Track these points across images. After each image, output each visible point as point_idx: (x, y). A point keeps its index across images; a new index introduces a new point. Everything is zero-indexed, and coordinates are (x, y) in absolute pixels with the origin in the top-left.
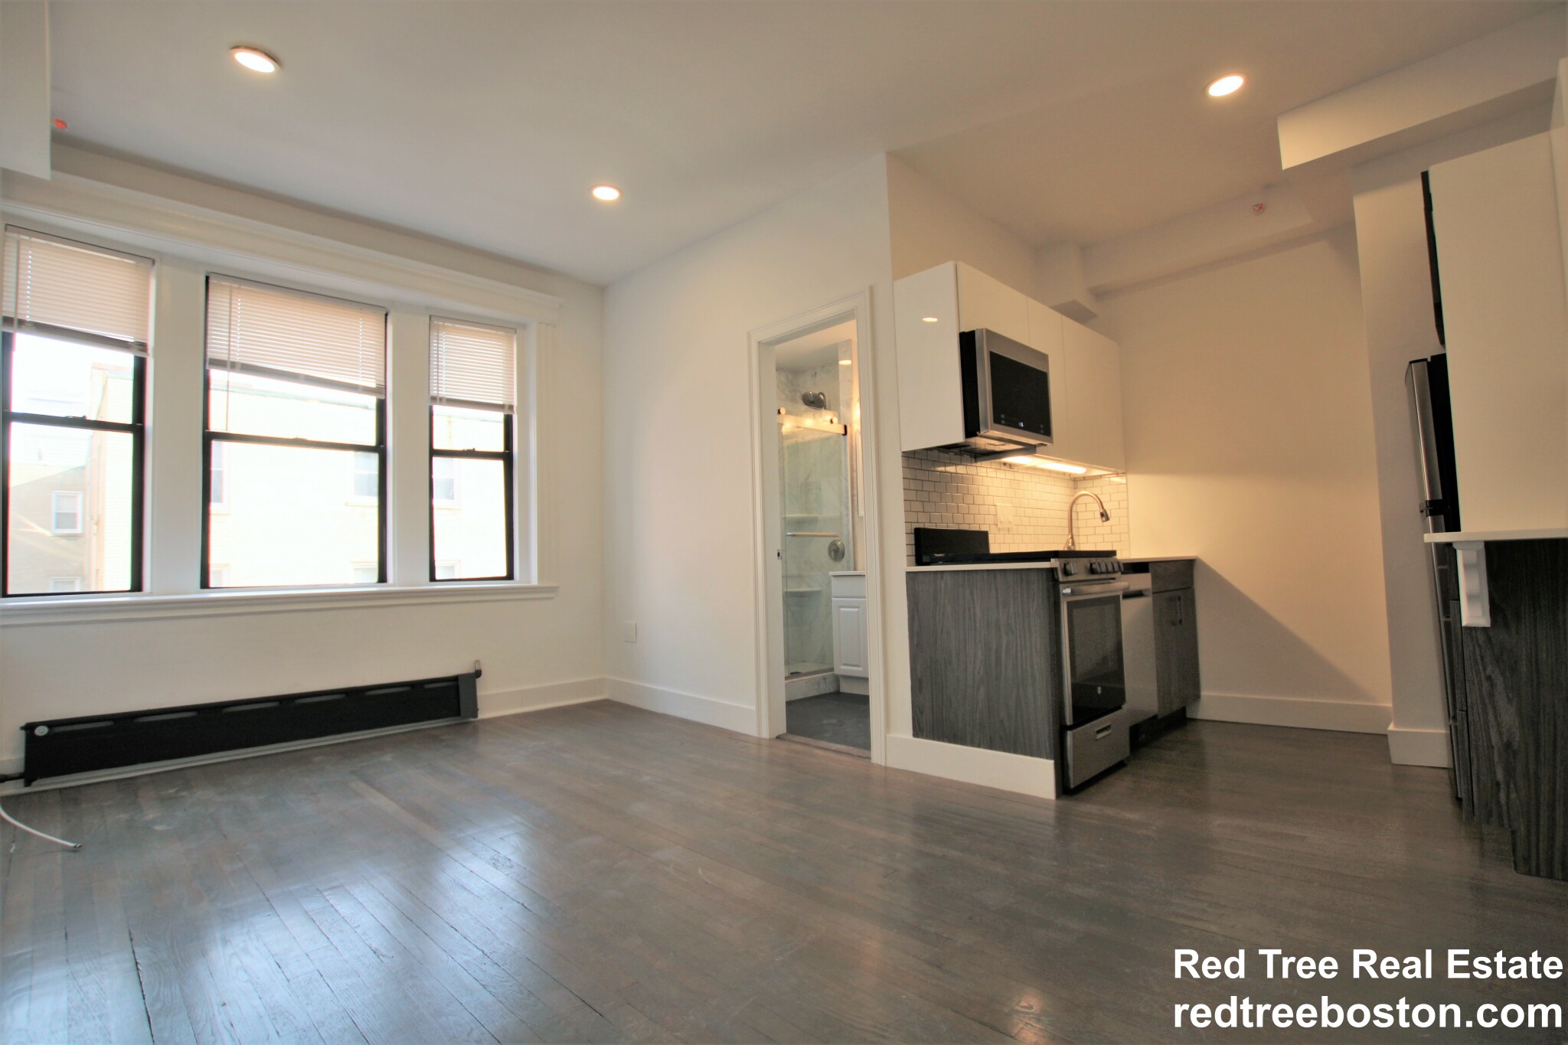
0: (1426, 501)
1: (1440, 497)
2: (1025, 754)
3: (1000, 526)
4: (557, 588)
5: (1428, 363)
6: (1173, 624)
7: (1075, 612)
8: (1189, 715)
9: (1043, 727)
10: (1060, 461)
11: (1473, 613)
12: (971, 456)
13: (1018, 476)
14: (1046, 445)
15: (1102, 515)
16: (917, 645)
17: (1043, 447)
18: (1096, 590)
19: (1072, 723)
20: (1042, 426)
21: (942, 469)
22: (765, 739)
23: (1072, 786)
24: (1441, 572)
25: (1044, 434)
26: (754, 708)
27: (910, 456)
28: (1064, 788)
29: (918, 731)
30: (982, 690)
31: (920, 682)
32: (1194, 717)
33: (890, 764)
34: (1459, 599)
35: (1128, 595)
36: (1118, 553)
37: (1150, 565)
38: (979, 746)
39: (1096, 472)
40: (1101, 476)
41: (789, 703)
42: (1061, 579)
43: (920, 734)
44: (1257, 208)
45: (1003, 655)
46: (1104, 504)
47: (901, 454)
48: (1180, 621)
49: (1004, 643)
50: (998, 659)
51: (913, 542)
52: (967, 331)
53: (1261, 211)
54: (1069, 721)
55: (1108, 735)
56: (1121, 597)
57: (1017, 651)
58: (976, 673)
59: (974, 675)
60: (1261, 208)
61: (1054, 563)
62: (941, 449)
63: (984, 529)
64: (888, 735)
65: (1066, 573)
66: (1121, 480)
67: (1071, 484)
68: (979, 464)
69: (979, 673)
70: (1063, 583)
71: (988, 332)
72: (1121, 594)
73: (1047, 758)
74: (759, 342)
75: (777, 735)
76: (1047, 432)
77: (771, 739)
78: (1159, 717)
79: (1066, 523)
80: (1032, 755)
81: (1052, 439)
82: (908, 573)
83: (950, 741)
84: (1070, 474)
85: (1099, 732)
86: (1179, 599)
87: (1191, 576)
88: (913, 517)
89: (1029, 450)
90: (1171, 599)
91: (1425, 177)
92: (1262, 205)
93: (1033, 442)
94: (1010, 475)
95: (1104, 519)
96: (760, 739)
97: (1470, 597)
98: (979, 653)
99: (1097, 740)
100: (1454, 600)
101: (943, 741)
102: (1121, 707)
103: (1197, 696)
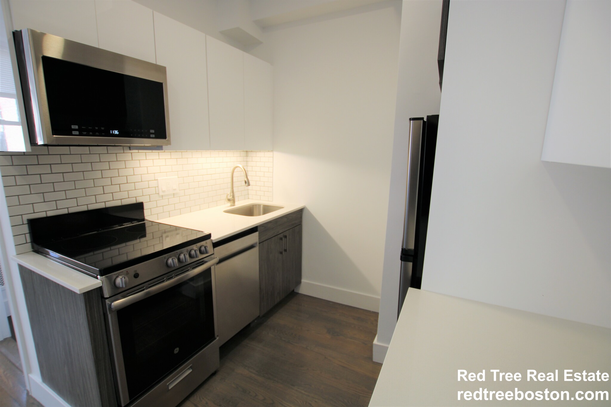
6: (281, 253)
8: (296, 291)
13: (187, 155)
19: (128, 402)
20: (153, 131)
25: (154, 138)
32: (298, 292)
42: (107, 295)
45: (72, 349)
48: (285, 250)
51: (26, 231)
54: (124, 403)
63: (140, 200)
66: (270, 154)
78: (260, 316)
83: (58, 394)
86: (285, 237)
87: (299, 218)
90: (281, 239)
94: (176, 155)
99: (171, 389)
101: (55, 391)
102: (215, 339)
103: (298, 282)
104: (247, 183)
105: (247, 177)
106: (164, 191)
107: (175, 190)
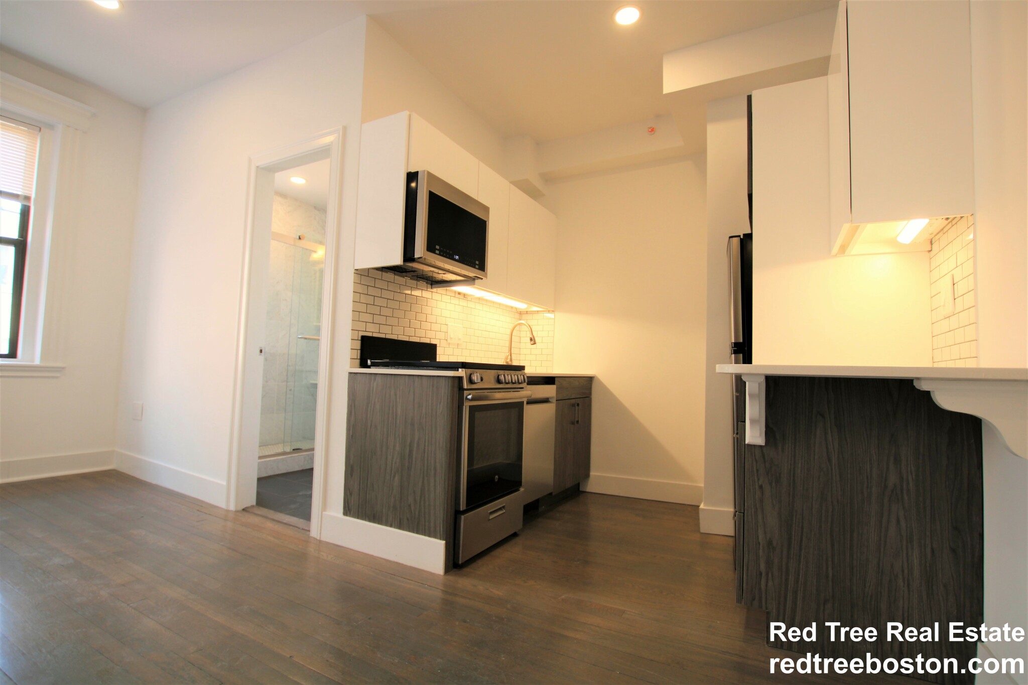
0: (732, 343)
1: (741, 340)
2: (424, 534)
3: (449, 341)
4: (63, 368)
5: (741, 238)
6: (573, 423)
7: (478, 415)
8: (581, 489)
9: (438, 511)
10: (499, 294)
11: (754, 435)
12: (427, 283)
13: (471, 305)
14: (482, 279)
15: (531, 340)
16: (352, 436)
17: (480, 280)
18: (500, 397)
19: (465, 508)
20: (477, 262)
21: (408, 292)
22: (231, 511)
23: (460, 562)
24: (737, 397)
25: (478, 269)
26: (224, 483)
27: (363, 274)
28: (454, 563)
29: (346, 513)
30: (397, 478)
31: (352, 467)
32: (584, 490)
33: (324, 539)
34: (745, 422)
35: (531, 402)
36: (526, 368)
37: (556, 379)
38: (391, 526)
39: (534, 309)
40: (538, 311)
41: (260, 480)
42: (465, 387)
43: (348, 513)
44: (650, 130)
45: (415, 449)
46: (533, 332)
47: (353, 271)
48: (578, 422)
49: (416, 439)
50: (411, 451)
51: (359, 347)
52: (413, 171)
53: (653, 133)
54: (463, 507)
55: (503, 513)
56: (525, 403)
57: (425, 446)
58: (394, 463)
59: (392, 464)
60: (653, 130)
61: (461, 372)
62: (384, 269)
63: (433, 342)
64: (324, 513)
65: (471, 381)
66: (551, 316)
67: (517, 316)
68: (434, 290)
69: (395, 463)
70: (467, 390)
71: (430, 175)
72: (525, 400)
73: (440, 539)
74: (258, 167)
75: (243, 507)
76: (482, 267)
77: (237, 511)
78: (554, 494)
79: (507, 344)
80: (429, 536)
81: (486, 274)
82: (350, 373)
83: (370, 521)
84: (516, 308)
85: (492, 513)
86: (578, 405)
87: (589, 389)
88: (362, 326)
89: (470, 280)
90: (573, 405)
91: (749, 98)
92: (653, 128)
93: (472, 275)
94: (463, 303)
95: (532, 342)
96: (228, 511)
97: (752, 421)
98: (397, 445)
99: (489, 520)
100: (742, 422)
101: (365, 520)
102: (518, 490)
103: (587, 476)
104: (533, 340)
105: (532, 334)
106: (451, 338)
107: (460, 339)
